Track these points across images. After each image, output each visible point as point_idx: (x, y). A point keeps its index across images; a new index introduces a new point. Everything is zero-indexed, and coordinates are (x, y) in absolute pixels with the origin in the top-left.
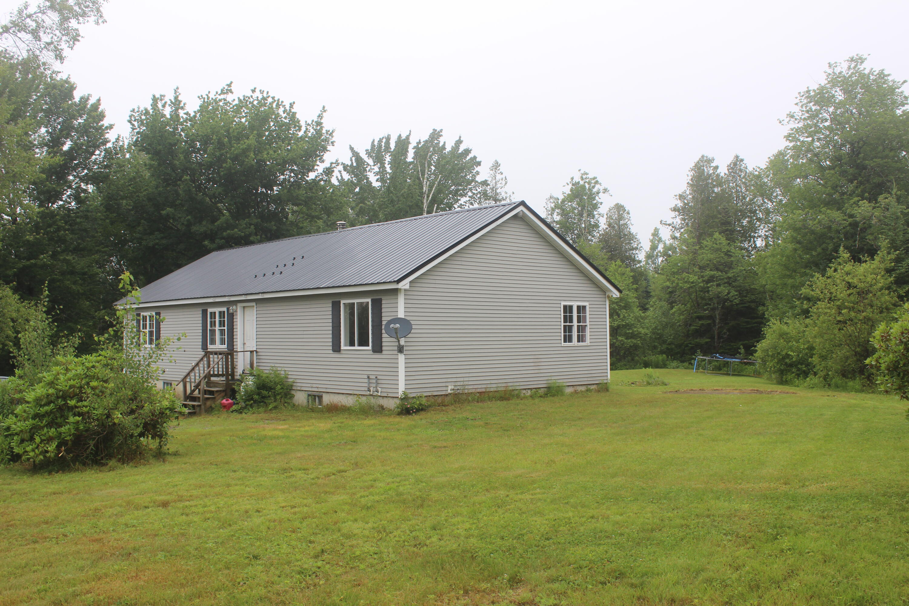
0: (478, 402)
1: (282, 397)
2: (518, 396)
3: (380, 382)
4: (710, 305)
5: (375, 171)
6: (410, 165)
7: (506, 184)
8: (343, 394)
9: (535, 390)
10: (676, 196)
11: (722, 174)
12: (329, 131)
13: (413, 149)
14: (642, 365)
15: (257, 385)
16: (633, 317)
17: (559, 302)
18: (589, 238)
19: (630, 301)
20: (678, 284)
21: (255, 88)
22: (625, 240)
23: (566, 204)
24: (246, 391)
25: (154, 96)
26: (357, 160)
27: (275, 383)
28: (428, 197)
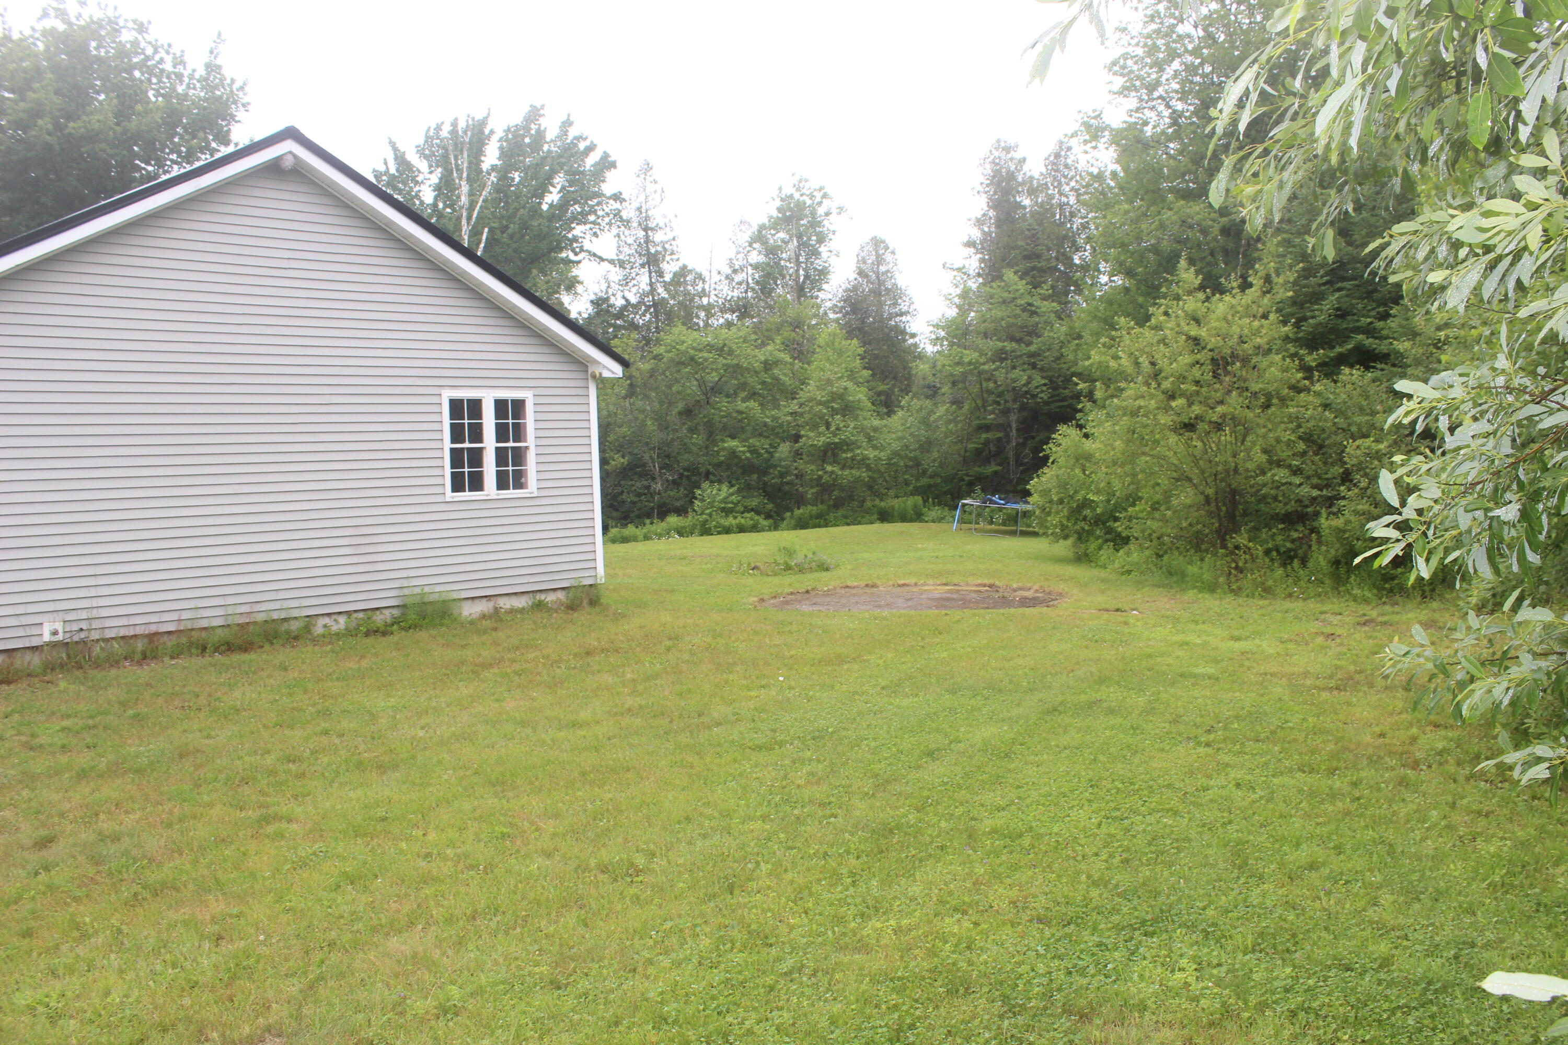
4: (999, 403)
7: (665, 200)
9: (360, 615)
10: (970, 221)
11: (1034, 174)
13: (497, 141)
14: (876, 516)
16: (854, 429)
17: (435, 391)
19: (851, 398)
22: (889, 297)
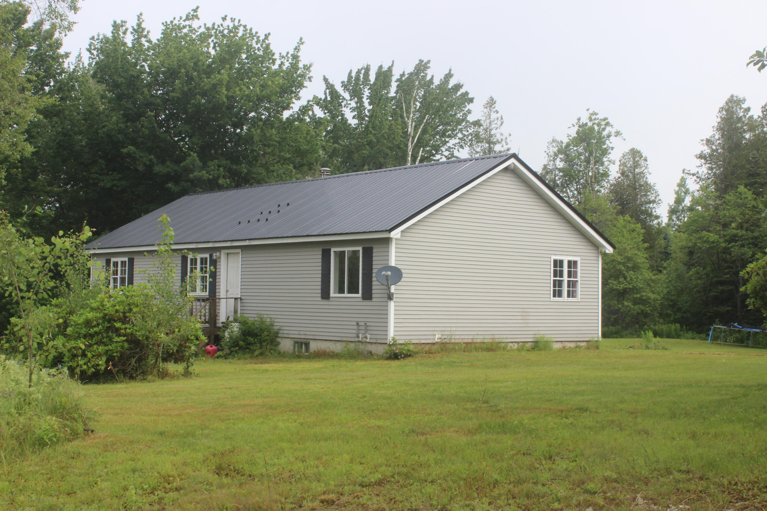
0: (464, 352)
1: (268, 344)
2: (504, 349)
3: (369, 328)
4: (732, 268)
5: (351, 106)
6: (392, 100)
7: (502, 124)
8: (331, 340)
9: (522, 344)
10: (702, 140)
11: (755, 117)
12: (307, 66)
13: (396, 81)
15: (242, 331)
16: (641, 280)
17: (549, 256)
18: (596, 189)
19: (639, 261)
20: (695, 243)
21: (226, 16)
22: (641, 190)
23: (571, 149)
24: (231, 338)
25: (115, 22)
26: (331, 93)
27: (261, 330)
28: (413, 138)
